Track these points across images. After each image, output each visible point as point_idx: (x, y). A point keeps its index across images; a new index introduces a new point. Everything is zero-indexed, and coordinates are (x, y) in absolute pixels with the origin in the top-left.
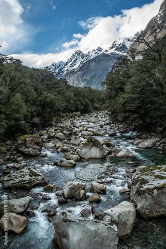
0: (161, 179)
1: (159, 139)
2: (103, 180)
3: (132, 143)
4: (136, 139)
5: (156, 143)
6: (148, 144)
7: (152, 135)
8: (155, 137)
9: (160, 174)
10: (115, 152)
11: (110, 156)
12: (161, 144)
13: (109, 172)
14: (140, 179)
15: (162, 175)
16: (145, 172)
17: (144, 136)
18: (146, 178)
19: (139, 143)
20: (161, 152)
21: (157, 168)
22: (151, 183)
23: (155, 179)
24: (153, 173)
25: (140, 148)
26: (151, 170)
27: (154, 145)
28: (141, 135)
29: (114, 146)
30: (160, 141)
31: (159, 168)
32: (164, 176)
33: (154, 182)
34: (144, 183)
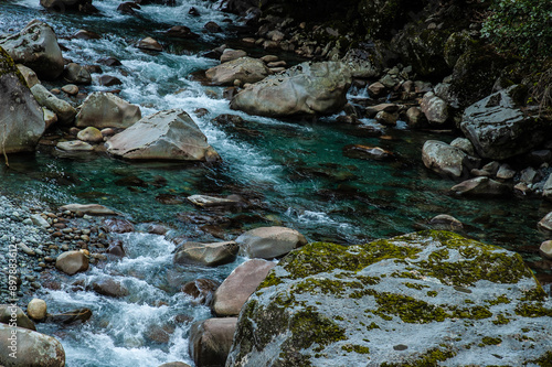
0: (411, 319)
1: (364, 69)
2: (36, 303)
3: (200, 74)
4: (227, 52)
5: (346, 89)
6: (302, 91)
7: (324, 39)
8: (342, 54)
9: (406, 292)
10: (93, 120)
11: (66, 145)
12: (376, 98)
13: (67, 255)
14: (292, 311)
15: (417, 296)
16: (318, 269)
17: (276, 36)
18: (329, 306)
19: (247, 78)
20: (376, 151)
21: (386, 252)
22: (355, 340)
23: (378, 320)
24: (370, 281)
25: (251, 111)
26: (354, 263)
27: (337, 99)
28: (251, 28)
29: (85, 84)
30: (372, 79)
31: (401, 254)
32: (431, 301)
33: (373, 334)
34: (314, 338)
